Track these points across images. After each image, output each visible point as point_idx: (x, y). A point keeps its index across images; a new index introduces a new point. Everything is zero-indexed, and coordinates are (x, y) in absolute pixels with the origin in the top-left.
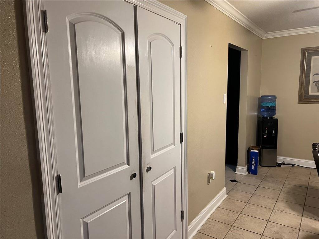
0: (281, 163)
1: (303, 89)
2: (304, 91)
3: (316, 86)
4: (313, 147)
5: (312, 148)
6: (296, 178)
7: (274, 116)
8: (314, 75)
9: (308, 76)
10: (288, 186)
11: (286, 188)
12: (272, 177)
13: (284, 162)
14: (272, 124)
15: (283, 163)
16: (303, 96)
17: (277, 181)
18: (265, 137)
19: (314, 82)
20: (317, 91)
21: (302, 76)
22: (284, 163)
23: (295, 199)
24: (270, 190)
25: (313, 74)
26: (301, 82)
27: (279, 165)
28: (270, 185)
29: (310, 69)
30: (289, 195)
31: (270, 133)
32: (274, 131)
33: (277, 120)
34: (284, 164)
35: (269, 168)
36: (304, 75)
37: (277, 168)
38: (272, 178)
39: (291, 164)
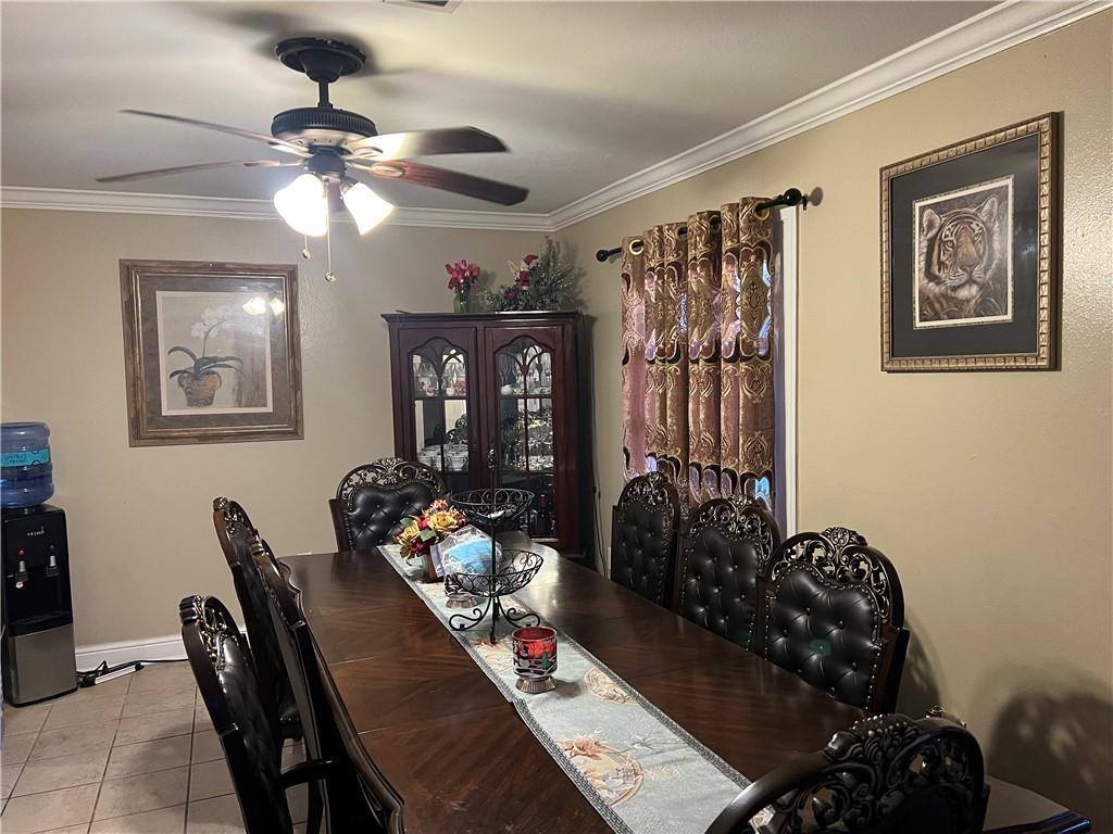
0: (96, 672)
1: (142, 396)
2: (144, 405)
3: (182, 386)
4: (183, 615)
5: (179, 619)
6: (153, 712)
7: (46, 502)
8: (171, 351)
9: (152, 353)
10: (127, 752)
11: (121, 762)
12: (65, 739)
13: (105, 662)
14: (42, 532)
15: (101, 668)
16: (145, 421)
17: (84, 746)
18: (19, 585)
19: (172, 376)
20: (186, 403)
21: (134, 352)
22: (105, 667)
23: (154, 793)
24: (58, 798)
25: (166, 347)
26: (131, 370)
27: (87, 681)
28: (59, 772)
29: (155, 331)
30: (133, 784)
31: (37, 570)
32: (52, 558)
33: (61, 516)
34: (106, 671)
35: (48, 704)
36: (140, 350)
37: (82, 695)
38: (64, 744)
39: (131, 664)
